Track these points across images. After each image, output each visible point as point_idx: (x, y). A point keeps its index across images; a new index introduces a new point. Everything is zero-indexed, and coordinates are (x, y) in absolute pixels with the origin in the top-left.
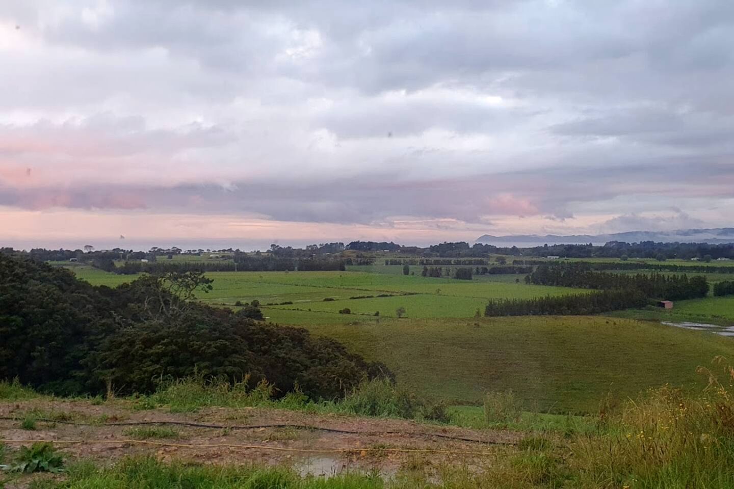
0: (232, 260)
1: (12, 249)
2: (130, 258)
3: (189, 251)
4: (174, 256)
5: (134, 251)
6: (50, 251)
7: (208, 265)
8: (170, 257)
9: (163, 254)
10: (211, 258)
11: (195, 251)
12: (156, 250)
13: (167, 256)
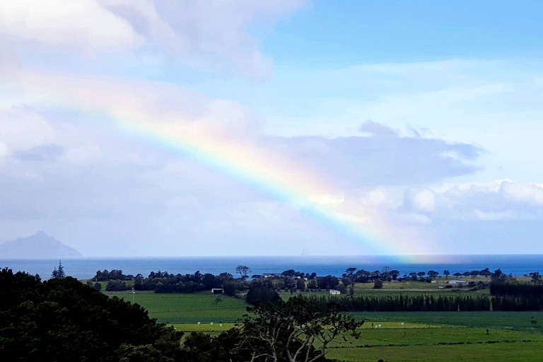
0: (487, 291)
1: (121, 271)
2: (311, 287)
3: (411, 274)
4: (385, 284)
5: (317, 276)
6: (179, 275)
7: (440, 300)
8: (378, 286)
9: (364, 280)
10: (450, 287)
11: (423, 273)
12: (354, 273)
13: (373, 284)
